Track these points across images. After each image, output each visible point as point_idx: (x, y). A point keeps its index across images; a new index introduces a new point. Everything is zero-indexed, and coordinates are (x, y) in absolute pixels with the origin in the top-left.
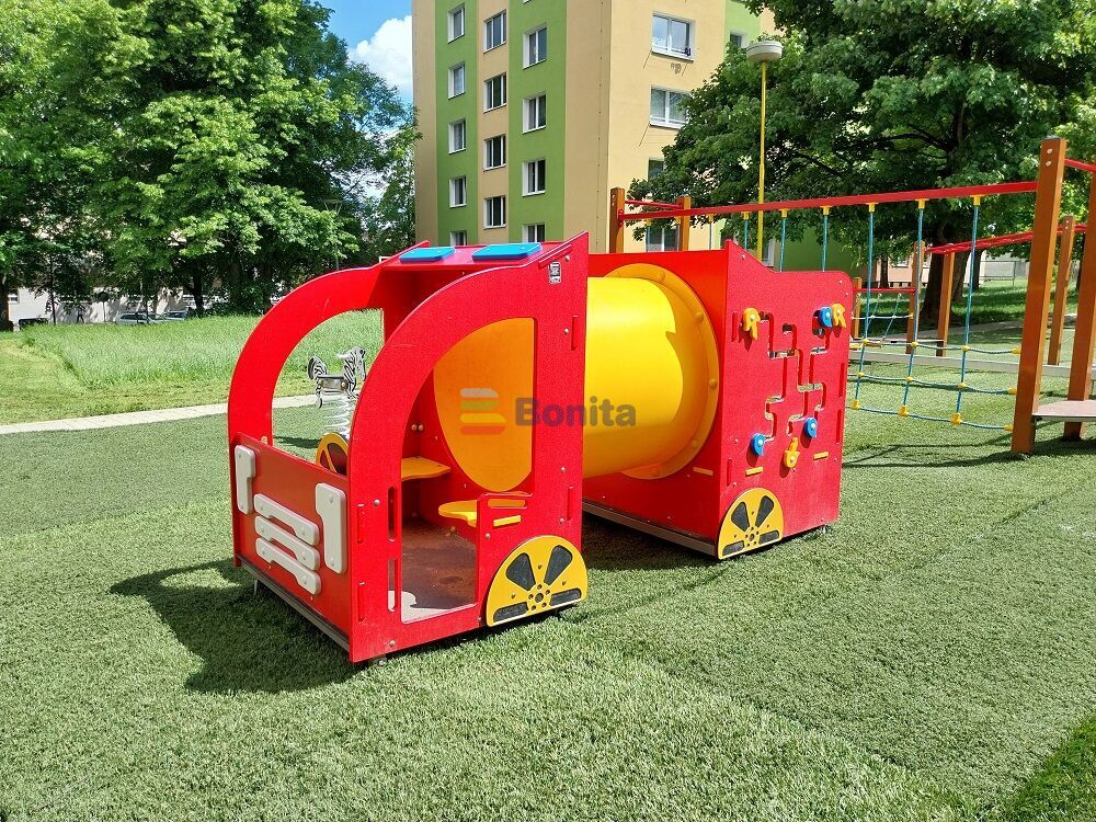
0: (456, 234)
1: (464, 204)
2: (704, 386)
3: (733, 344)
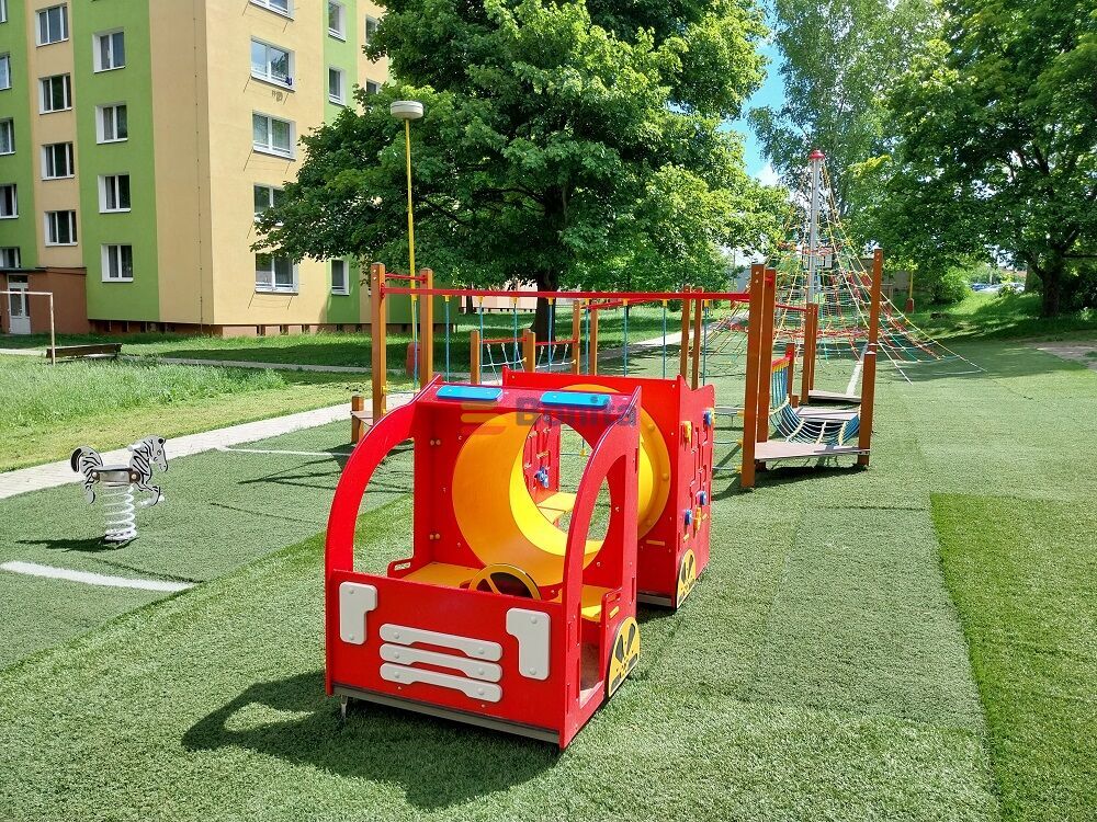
0: (5, 251)
1: (14, 216)
2: (658, 480)
3: (681, 448)
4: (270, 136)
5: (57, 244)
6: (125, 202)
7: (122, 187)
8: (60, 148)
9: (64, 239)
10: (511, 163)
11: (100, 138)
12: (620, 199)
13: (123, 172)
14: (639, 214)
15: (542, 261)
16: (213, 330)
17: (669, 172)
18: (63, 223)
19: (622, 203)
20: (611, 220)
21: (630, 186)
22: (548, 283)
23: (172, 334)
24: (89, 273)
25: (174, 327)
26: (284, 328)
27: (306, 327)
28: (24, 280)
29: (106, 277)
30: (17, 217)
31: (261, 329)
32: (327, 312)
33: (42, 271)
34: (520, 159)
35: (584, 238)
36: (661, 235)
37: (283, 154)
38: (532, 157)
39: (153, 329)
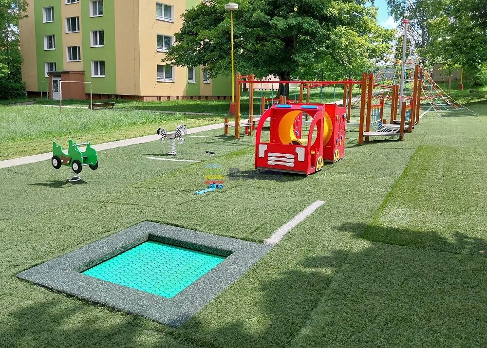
0: (49, 64)
1: (53, 49)
2: (329, 130)
3: (335, 122)
4: (163, 12)
5: (72, 61)
6: (102, 42)
7: (100, 36)
8: (73, 19)
9: (75, 58)
10: (273, 27)
11: (91, 15)
12: (320, 41)
13: (100, 29)
14: (327, 47)
15: (285, 68)
16: (140, 98)
17: (341, 29)
18: (74, 52)
19: (320, 43)
20: (315, 50)
21: (324, 35)
22: (286, 77)
23: (121, 100)
24: (86, 73)
25: (122, 97)
26: (169, 97)
27: (177, 97)
28: (59, 76)
29: (93, 75)
30: (55, 49)
31: (159, 98)
32: (187, 91)
33: (67, 73)
34: (276, 25)
35: (304, 58)
36: (337, 56)
37: (168, 20)
38: (281, 24)
39: (113, 97)
